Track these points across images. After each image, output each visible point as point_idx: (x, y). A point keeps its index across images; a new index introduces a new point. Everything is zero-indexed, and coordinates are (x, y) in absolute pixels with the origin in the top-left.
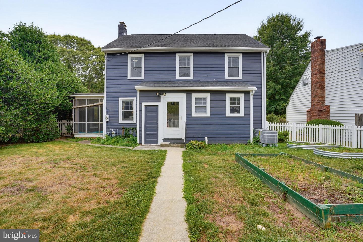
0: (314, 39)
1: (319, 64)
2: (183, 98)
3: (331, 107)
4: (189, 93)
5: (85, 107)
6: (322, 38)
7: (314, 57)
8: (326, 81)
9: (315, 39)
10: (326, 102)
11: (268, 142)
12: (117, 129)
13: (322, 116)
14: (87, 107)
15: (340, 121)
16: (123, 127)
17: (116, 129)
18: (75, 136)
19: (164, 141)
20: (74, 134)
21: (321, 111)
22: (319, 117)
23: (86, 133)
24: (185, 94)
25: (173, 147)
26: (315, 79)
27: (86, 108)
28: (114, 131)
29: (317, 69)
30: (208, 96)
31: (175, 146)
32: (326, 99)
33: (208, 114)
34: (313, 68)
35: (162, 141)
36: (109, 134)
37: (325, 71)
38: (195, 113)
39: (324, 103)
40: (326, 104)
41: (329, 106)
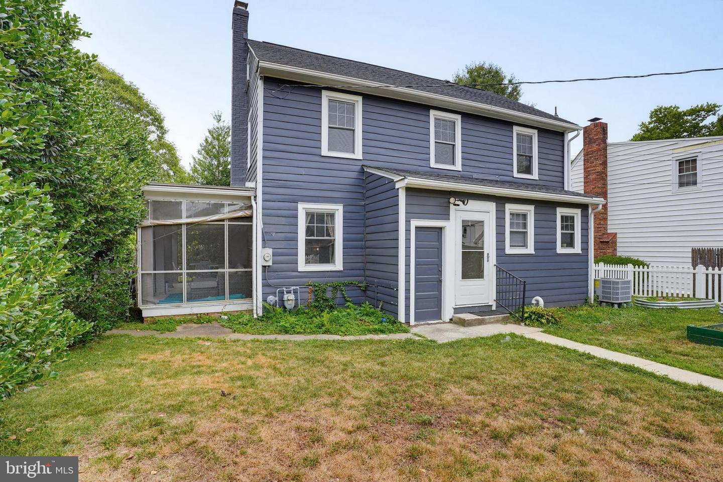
0: (589, 121)
1: (601, 164)
2: (491, 213)
3: (618, 236)
4: (501, 201)
5: (181, 225)
6: (600, 121)
7: (590, 151)
8: (608, 192)
9: (591, 121)
10: (609, 227)
11: (622, 298)
12: (298, 287)
13: (608, 251)
14: (188, 224)
15: (641, 259)
16: (310, 281)
17: (295, 287)
18: (145, 314)
19: (457, 310)
20: (140, 306)
21: (605, 242)
22: (601, 252)
23: (185, 304)
24: (495, 203)
25: (489, 323)
26: (593, 188)
27: (184, 229)
28: (289, 292)
29: (598, 172)
30: (530, 210)
31: (492, 320)
32: (609, 222)
33: (530, 250)
34: (589, 169)
35: (453, 310)
36: (274, 301)
37: (606, 176)
38: (510, 246)
39: (606, 229)
40: (609, 231)
41: (616, 234)
